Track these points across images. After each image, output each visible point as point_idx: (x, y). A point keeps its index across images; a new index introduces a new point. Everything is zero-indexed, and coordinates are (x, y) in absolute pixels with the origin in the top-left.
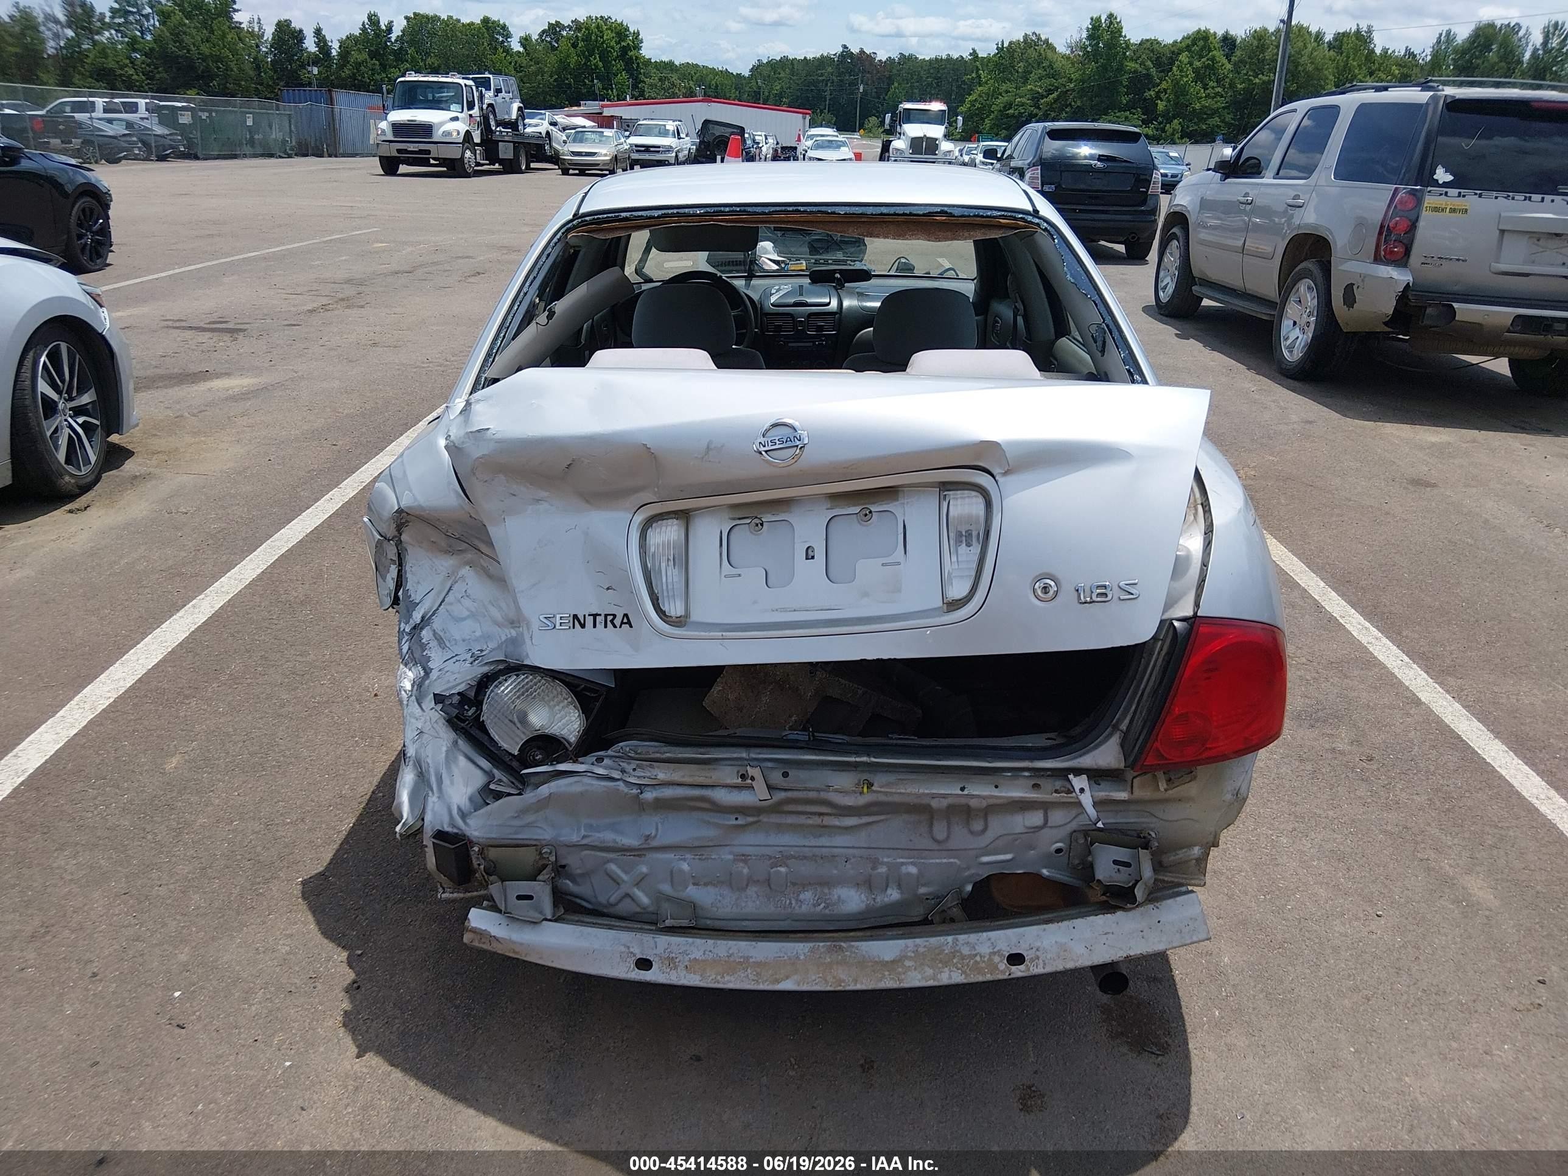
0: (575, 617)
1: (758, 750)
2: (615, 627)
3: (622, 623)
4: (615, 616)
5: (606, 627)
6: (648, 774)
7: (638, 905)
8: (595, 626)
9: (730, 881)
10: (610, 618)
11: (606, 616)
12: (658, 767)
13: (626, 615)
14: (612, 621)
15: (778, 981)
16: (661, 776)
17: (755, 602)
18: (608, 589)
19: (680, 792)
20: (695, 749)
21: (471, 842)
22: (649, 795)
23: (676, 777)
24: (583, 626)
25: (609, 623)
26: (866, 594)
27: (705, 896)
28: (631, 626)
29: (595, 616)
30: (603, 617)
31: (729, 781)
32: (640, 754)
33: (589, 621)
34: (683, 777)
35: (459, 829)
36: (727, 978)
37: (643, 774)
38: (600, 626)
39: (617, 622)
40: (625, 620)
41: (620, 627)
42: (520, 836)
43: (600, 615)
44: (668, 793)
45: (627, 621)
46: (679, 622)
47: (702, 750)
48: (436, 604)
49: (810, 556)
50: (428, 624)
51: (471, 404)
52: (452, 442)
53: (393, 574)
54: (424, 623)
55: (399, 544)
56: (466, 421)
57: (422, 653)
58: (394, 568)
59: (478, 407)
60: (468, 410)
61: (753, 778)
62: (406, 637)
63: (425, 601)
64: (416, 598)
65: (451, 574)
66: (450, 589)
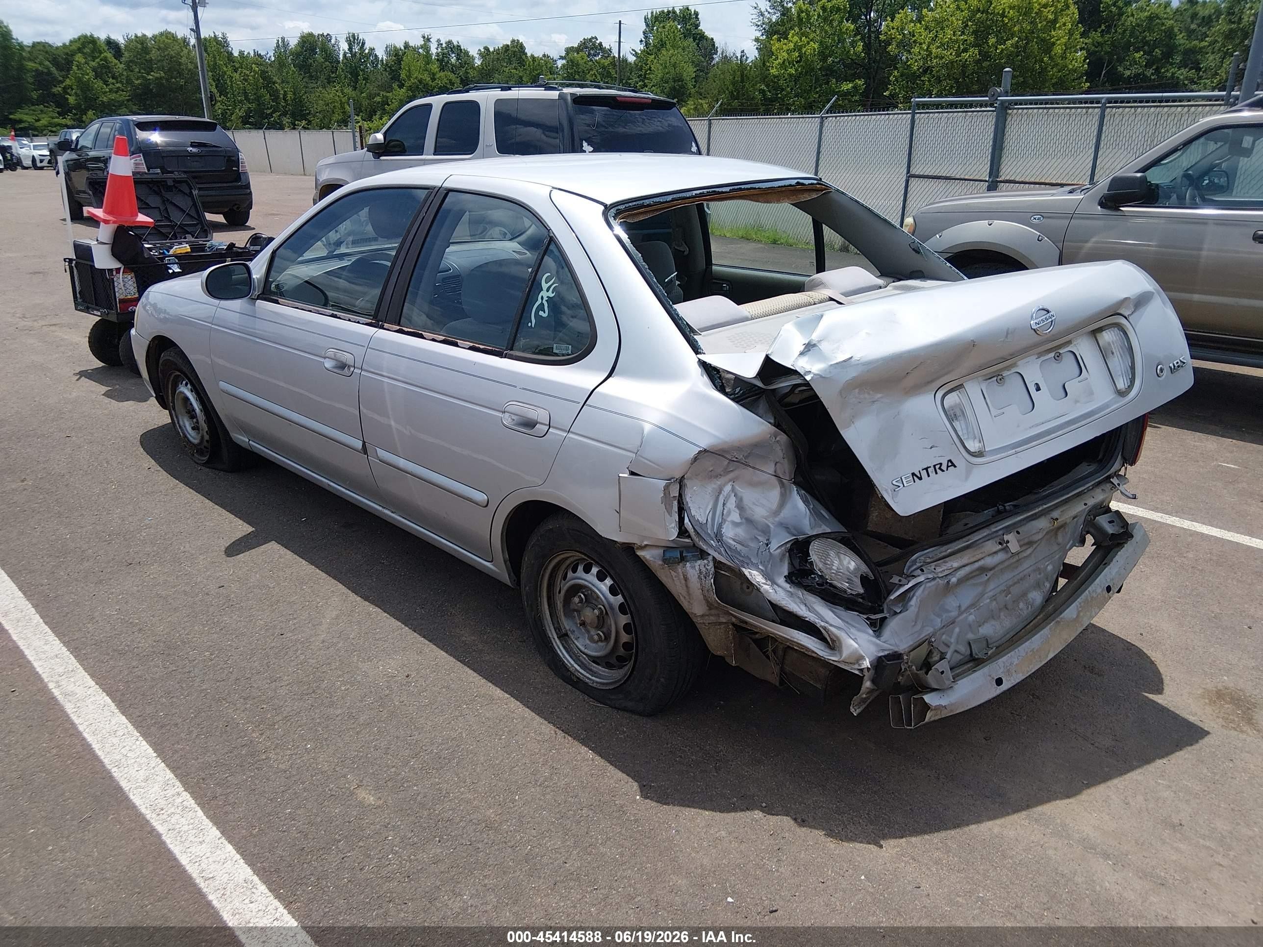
0: (913, 474)
1: (996, 524)
2: (943, 471)
3: (948, 467)
4: (941, 464)
5: (936, 473)
6: (945, 568)
7: (962, 654)
8: (929, 476)
9: (992, 616)
10: (937, 467)
11: (934, 466)
12: (950, 561)
13: (950, 461)
14: (940, 468)
15: (1047, 656)
16: (955, 565)
17: (1018, 426)
18: (931, 448)
19: (968, 569)
20: (961, 541)
21: (901, 654)
22: (954, 580)
23: (965, 561)
24: (920, 478)
25: (938, 471)
26: (1077, 402)
27: (990, 630)
28: (955, 467)
29: (926, 469)
30: (932, 468)
31: (994, 550)
32: (932, 558)
33: (924, 473)
34: (969, 559)
35: (889, 650)
36: (1031, 667)
37: (941, 570)
38: (932, 474)
39: (944, 467)
41: (947, 470)
42: (921, 637)
43: (930, 467)
44: (962, 573)
45: (951, 464)
46: (980, 454)
47: (964, 539)
48: (718, 519)
49: (1038, 389)
50: (722, 536)
51: (814, 345)
52: (818, 375)
53: (676, 508)
54: (719, 536)
55: (681, 482)
56: (822, 357)
57: (740, 555)
58: (676, 503)
59: (823, 346)
60: (813, 350)
61: (1008, 542)
62: (722, 549)
63: (709, 520)
64: (702, 520)
65: (720, 493)
66: (724, 504)
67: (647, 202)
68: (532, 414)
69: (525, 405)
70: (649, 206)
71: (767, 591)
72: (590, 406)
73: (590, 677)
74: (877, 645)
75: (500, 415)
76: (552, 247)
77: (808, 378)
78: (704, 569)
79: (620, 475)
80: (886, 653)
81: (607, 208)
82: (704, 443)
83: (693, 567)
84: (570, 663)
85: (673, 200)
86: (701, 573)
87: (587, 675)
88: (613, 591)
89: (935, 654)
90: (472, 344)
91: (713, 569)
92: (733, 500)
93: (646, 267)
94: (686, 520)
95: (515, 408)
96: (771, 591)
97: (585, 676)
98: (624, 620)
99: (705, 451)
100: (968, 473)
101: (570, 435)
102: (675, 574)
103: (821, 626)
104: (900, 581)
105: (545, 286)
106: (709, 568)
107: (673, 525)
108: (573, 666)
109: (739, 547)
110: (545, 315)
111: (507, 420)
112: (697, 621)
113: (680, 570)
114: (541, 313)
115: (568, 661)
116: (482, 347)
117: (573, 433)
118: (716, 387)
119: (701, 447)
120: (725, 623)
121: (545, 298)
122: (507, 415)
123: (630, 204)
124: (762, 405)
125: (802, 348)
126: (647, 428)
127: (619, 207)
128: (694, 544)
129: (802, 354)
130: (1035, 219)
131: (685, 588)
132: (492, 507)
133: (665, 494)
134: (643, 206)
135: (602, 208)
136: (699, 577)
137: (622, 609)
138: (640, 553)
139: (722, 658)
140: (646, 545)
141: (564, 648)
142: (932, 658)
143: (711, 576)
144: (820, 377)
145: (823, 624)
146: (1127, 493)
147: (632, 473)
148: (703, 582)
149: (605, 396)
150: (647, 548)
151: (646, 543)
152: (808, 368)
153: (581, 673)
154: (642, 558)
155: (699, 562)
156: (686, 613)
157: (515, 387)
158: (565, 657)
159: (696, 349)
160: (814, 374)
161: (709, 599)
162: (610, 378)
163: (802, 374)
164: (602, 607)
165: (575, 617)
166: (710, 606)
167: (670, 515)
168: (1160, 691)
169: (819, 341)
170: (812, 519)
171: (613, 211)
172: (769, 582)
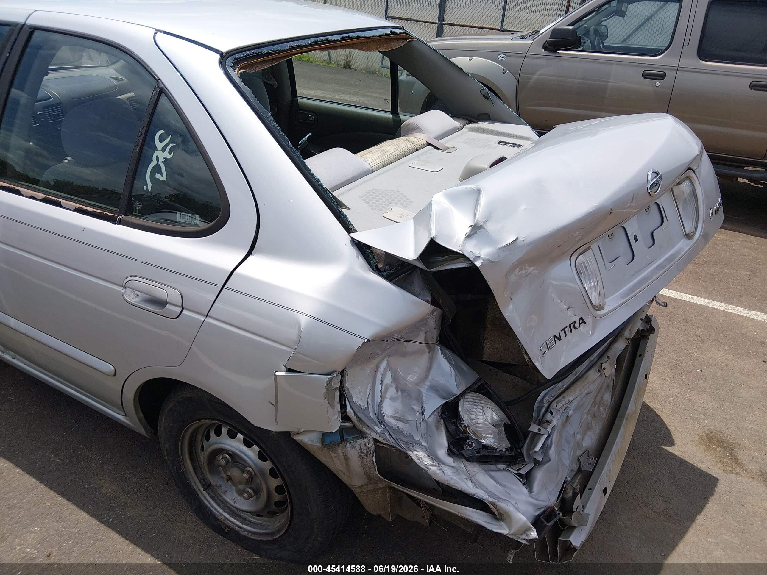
0: (555, 336)
2: (576, 328)
3: (580, 324)
4: (574, 323)
5: (571, 332)
6: (564, 403)
7: (574, 471)
8: (566, 335)
9: (588, 428)
10: (572, 326)
11: (570, 325)
12: (567, 396)
13: (581, 319)
14: (574, 327)
16: (571, 398)
18: (568, 309)
19: (578, 399)
22: (571, 412)
23: (577, 393)
24: (560, 339)
25: (573, 329)
26: (661, 248)
27: (589, 441)
28: (585, 323)
29: (564, 330)
30: (568, 327)
31: (595, 378)
32: (554, 396)
33: (562, 334)
34: (580, 390)
36: (619, 466)
38: (568, 333)
39: (577, 325)
40: (581, 321)
41: (579, 327)
43: (567, 327)
45: (582, 321)
46: (601, 307)
47: (574, 373)
48: (378, 399)
49: (636, 240)
50: (383, 417)
51: (481, 227)
52: (488, 260)
53: (337, 399)
54: (380, 416)
55: (342, 374)
56: (489, 240)
57: (404, 436)
58: (337, 394)
59: (490, 227)
60: (480, 232)
61: (604, 369)
62: (387, 434)
63: (370, 402)
64: (363, 404)
65: (377, 370)
66: (382, 382)
67: (265, 50)
68: (161, 293)
69: (150, 282)
70: (268, 54)
71: (435, 473)
72: (231, 290)
73: (241, 525)
74: (531, 504)
75: (120, 289)
76: (163, 100)
77: (478, 264)
78: (365, 448)
79: (277, 374)
80: (542, 510)
81: (224, 57)
82: (368, 333)
83: (354, 447)
84: (218, 511)
85: (291, 48)
86: (362, 452)
87: (238, 523)
88: (261, 456)
89: (569, 490)
90: (78, 206)
91: (373, 446)
92: (389, 375)
93: (279, 128)
94: (348, 408)
95: (140, 283)
96: (438, 472)
97: (235, 524)
98: (275, 483)
99: (369, 341)
100: (594, 328)
101: (209, 320)
102: (335, 455)
103: (489, 502)
104: (539, 430)
105: (159, 145)
106: (369, 446)
107: (336, 417)
108: (221, 514)
109: (400, 425)
110: (164, 178)
111: (130, 297)
112: (357, 491)
113: (340, 451)
114: (158, 176)
115: (216, 510)
116: (90, 209)
117: (211, 317)
118: (373, 269)
119: (363, 338)
120: (384, 487)
121: (161, 160)
122: (128, 290)
123: (248, 52)
124: (417, 282)
125: (468, 230)
126: (304, 320)
127: (237, 56)
128: (354, 426)
129: (469, 236)
130: (500, 57)
131: (345, 466)
132: (121, 377)
133: (327, 390)
134: (261, 55)
135: (218, 56)
136: (360, 456)
137: (273, 473)
138: (296, 438)
139: (379, 516)
140: (303, 431)
141: (211, 497)
142: (567, 494)
143: (372, 454)
144: (490, 263)
145: (491, 499)
146: (660, 302)
147: (289, 370)
148: (365, 460)
149: (246, 279)
150: (304, 433)
151: (303, 430)
152: (477, 253)
153: (231, 522)
154: (299, 442)
155: (359, 441)
156: (346, 485)
157: (136, 260)
158: (212, 506)
159: (348, 228)
160: (484, 260)
161: (371, 475)
162: (250, 258)
163: (472, 259)
164: (250, 469)
165: (220, 472)
166: (369, 478)
167: (333, 408)
168: (671, 443)
169: (485, 222)
170: (457, 379)
171: (230, 61)
172: (435, 463)
